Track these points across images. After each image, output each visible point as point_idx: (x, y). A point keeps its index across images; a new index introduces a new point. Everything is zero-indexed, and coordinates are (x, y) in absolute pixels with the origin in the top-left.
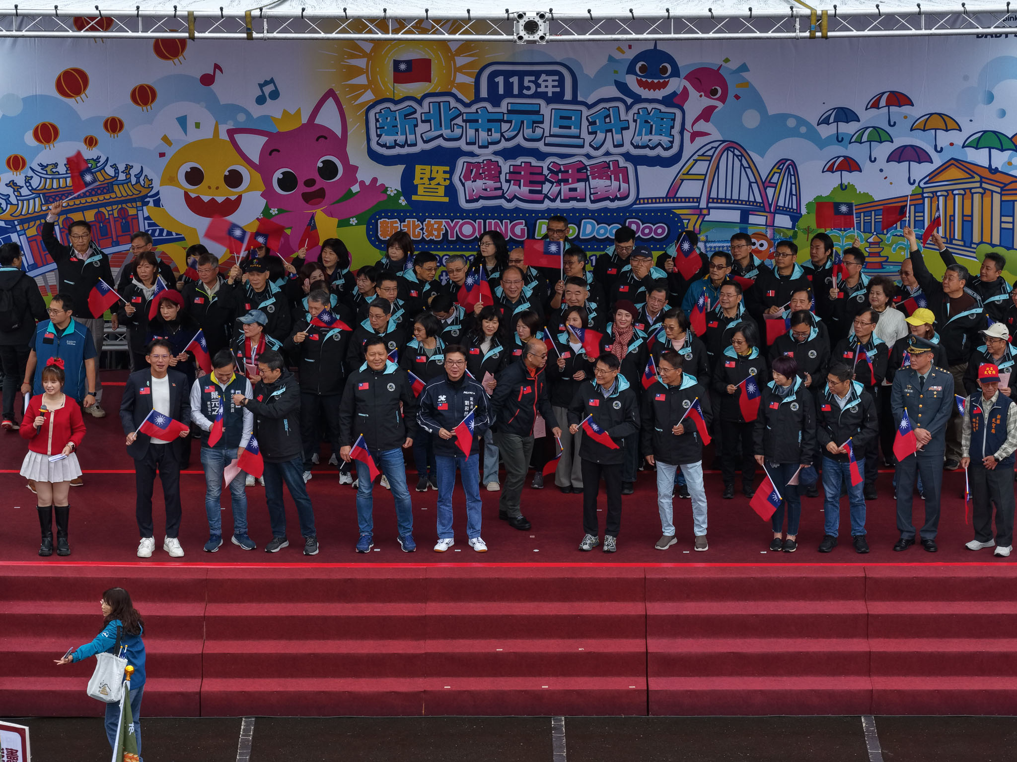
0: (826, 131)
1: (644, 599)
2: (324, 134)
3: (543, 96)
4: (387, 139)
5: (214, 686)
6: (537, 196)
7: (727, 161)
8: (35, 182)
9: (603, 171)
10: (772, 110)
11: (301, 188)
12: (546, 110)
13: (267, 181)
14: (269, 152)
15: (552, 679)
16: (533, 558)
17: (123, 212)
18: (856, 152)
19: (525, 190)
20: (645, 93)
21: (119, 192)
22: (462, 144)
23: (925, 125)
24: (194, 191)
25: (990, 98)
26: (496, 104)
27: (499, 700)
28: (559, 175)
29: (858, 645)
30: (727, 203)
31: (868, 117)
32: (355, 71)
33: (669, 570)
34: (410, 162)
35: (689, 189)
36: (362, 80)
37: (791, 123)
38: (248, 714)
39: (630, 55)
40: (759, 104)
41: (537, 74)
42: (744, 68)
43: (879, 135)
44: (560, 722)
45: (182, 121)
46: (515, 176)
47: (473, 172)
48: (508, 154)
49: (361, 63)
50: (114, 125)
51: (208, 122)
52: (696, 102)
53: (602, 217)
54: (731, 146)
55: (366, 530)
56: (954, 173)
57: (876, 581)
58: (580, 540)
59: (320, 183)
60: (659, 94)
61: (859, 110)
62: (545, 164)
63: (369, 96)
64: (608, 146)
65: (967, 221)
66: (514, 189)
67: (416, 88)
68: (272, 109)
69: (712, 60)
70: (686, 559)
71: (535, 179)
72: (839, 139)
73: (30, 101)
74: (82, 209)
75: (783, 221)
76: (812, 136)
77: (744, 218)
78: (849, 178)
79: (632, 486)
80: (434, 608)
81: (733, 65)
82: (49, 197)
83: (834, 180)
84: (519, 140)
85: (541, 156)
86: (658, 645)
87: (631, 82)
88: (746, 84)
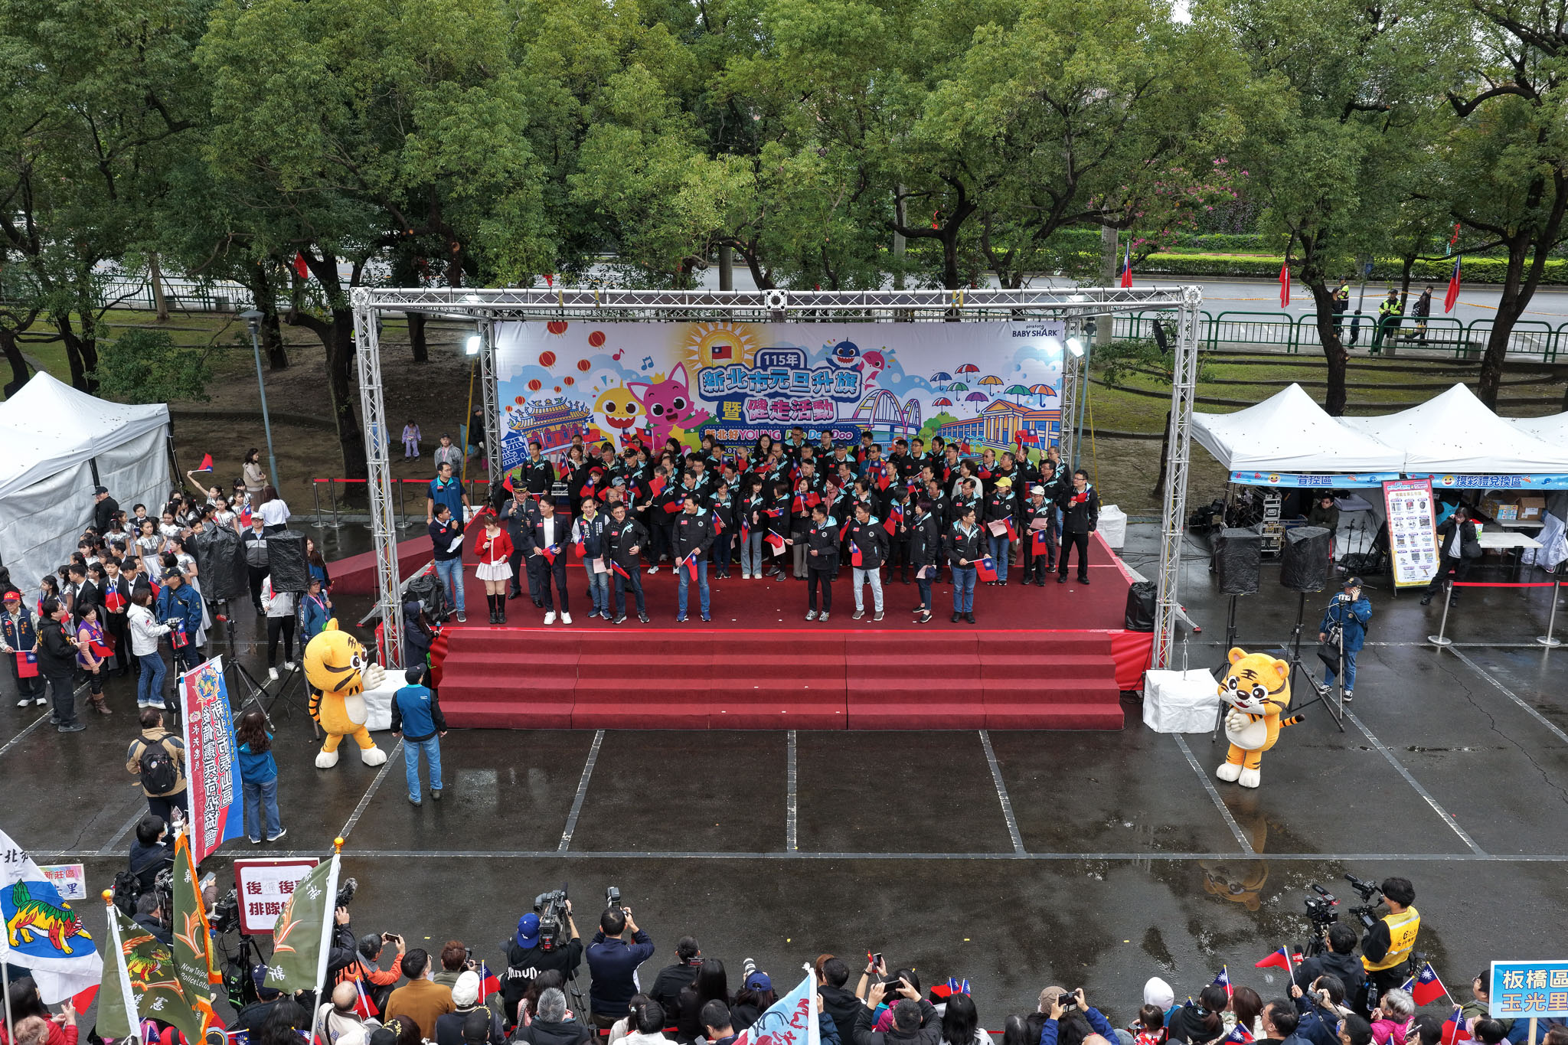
0: (935, 385)
1: (845, 653)
2: (677, 386)
3: (789, 365)
4: (709, 388)
5: (581, 710)
6: (786, 418)
7: (884, 399)
8: (530, 410)
9: (820, 404)
10: (907, 374)
11: (665, 413)
12: (791, 373)
13: (648, 410)
14: (649, 394)
15: (789, 705)
16: (778, 626)
17: (575, 425)
18: (950, 396)
19: (780, 414)
20: (842, 365)
21: (573, 415)
22: (747, 390)
23: (985, 382)
24: (611, 415)
25: (1019, 368)
26: (765, 369)
27: (755, 722)
28: (797, 407)
29: (975, 684)
30: (884, 421)
31: (957, 378)
32: (692, 353)
33: (859, 635)
34: (721, 400)
35: (865, 414)
36: (696, 357)
37: (917, 380)
38: (600, 728)
39: (834, 345)
40: (901, 372)
41: (786, 354)
42: (893, 351)
43: (962, 387)
44: (792, 735)
45: (604, 379)
46: (775, 407)
47: (753, 405)
48: (771, 396)
49: (695, 348)
50: (569, 381)
51: (617, 378)
52: (868, 369)
53: (819, 428)
54: (886, 392)
55: (683, 608)
56: (999, 407)
57: (984, 643)
58: (806, 613)
59: (675, 411)
60: (849, 365)
61: (951, 373)
62: (790, 401)
63: (699, 366)
64: (823, 392)
65: (1005, 432)
66: (774, 414)
67: (724, 362)
68: (649, 372)
69: (876, 347)
70: (869, 627)
71: (785, 409)
72: (941, 389)
73: (526, 368)
74: (554, 424)
75: (912, 431)
76: (928, 387)
77: (892, 429)
78: (945, 409)
79: (836, 576)
80: (718, 660)
81: (887, 350)
82: (537, 418)
83: (938, 410)
84: (777, 389)
85: (788, 397)
86: (854, 684)
87: (835, 358)
88: (894, 360)
